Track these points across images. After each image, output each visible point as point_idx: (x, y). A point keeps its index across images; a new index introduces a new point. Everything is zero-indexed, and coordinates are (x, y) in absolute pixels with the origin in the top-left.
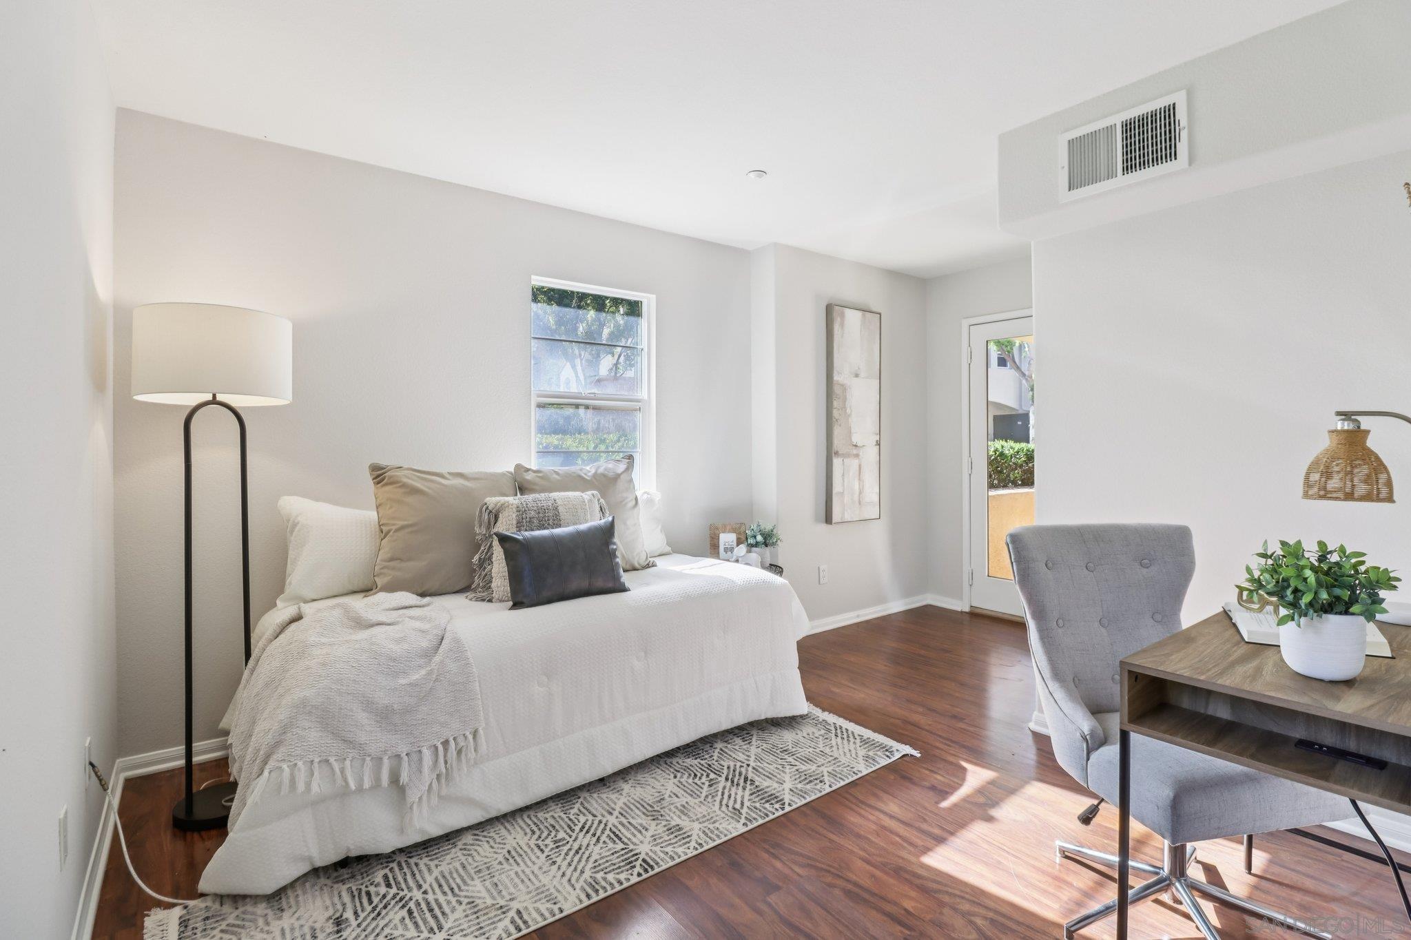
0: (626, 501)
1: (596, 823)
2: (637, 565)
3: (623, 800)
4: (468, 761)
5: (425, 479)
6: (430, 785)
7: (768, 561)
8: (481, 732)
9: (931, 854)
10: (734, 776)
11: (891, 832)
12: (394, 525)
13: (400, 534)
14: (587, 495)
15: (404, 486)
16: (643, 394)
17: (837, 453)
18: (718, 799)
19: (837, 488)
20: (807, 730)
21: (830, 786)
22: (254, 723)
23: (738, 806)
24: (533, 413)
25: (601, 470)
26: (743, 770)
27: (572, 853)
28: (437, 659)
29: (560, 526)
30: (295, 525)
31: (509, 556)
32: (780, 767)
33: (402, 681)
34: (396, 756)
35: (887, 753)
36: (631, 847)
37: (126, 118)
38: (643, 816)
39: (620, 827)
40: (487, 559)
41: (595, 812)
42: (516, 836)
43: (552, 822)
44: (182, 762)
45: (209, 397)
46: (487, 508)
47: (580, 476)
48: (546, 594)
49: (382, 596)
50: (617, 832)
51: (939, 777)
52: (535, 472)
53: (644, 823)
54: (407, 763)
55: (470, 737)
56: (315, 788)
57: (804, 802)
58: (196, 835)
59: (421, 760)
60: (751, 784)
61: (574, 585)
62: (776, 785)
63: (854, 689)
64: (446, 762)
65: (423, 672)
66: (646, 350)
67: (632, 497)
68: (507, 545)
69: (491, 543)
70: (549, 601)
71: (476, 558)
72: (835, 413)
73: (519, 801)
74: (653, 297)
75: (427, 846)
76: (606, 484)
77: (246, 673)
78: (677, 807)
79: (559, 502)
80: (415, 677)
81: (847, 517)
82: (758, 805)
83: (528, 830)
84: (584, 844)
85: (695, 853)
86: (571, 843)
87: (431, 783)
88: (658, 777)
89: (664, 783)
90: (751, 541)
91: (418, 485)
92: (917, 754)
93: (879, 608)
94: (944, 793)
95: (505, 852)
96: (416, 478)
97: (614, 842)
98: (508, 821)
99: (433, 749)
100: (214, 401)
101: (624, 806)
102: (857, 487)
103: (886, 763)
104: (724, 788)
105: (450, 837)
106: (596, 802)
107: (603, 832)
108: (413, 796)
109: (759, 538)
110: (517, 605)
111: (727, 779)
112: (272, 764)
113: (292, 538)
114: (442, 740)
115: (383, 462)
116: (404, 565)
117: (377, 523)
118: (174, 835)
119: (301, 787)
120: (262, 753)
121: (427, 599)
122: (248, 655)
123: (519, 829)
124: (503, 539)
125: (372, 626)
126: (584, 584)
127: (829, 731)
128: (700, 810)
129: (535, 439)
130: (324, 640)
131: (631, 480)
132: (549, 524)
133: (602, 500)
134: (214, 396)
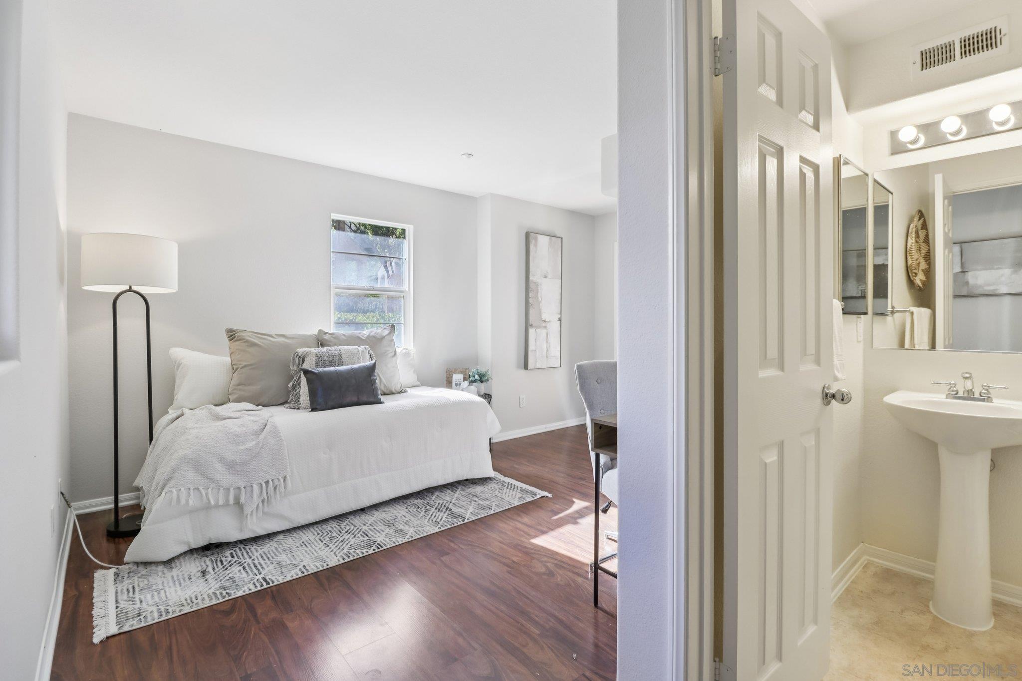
0: (387, 353)
1: (355, 529)
2: (394, 392)
3: (374, 519)
4: (280, 493)
5: (261, 338)
6: (258, 506)
7: (483, 392)
8: (288, 477)
9: (537, 538)
10: (441, 507)
11: (520, 530)
12: (240, 364)
13: (243, 370)
14: (361, 348)
15: (247, 341)
16: (405, 288)
17: (531, 325)
18: (428, 518)
19: (531, 347)
20: (492, 485)
21: (494, 511)
22: (156, 471)
23: (438, 520)
24: (332, 299)
25: (372, 334)
26: (447, 505)
27: (339, 542)
28: (262, 436)
29: (342, 365)
30: (179, 365)
31: (309, 382)
32: (469, 503)
33: (242, 447)
34: (238, 488)
35: (533, 496)
36: (373, 538)
37: (74, 119)
38: (383, 526)
39: (369, 531)
40: (297, 385)
41: (356, 524)
42: (309, 536)
43: (330, 529)
44: (112, 506)
45: (127, 288)
46: (298, 355)
47: (359, 337)
48: (331, 403)
49: (232, 405)
50: (366, 533)
51: (557, 506)
52: (331, 334)
53: (383, 529)
54: (244, 492)
55: (282, 480)
56: (191, 503)
57: (477, 518)
58: (121, 540)
59: (252, 491)
60: (449, 511)
61: (348, 400)
62: (463, 511)
63: (528, 466)
64: (267, 493)
65: (254, 443)
66: (407, 260)
67: (392, 350)
68: (308, 376)
69: (300, 376)
70: (333, 408)
71: (291, 384)
72: (531, 300)
73: (312, 519)
74: (412, 227)
75: (257, 540)
76: (374, 342)
77: (150, 449)
78: (403, 522)
79: (343, 352)
80: (250, 445)
81: (538, 366)
82: (450, 520)
83: (316, 533)
84: (347, 538)
85: (408, 540)
86: (339, 538)
87: (258, 504)
88: (396, 509)
89: (399, 511)
90: (472, 379)
91: (256, 341)
92: (550, 496)
93: (561, 423)
94: (556, 513)
95: (301, 542)
96: (254, 337)
97: (364, 537)
98: (305, 530)
99: (259, 485)
100: (130, 290)
101: (373, 522)
102: (545, 346)
103: (532, 500)
104: (434, 512)
105: (270, 536)
106: (357, 521)
107: (358, 533)
108: (247, 510)
109: (477, 377)
110: (314, 409)
111: (436, 509)
112: (166, 489)
113: (178, 372)
114: (265, 481)
115: (234, 327)
116: (246, 388)
117: (230, 364)
118: (108, 540)
119: (183, 501)
120: (161, 483)
121: (260, 407)
122: (151, 438)
123: (310, 533)
124: (306, 372)
125: (225, 419)
126: (355, 399)
127: (504, 486)
128: (416, 522)
129: (333, 316)
130: (196, 425)
131: (392, 340)
132: (335, 365)
133: (371, 351)
134: (130, 287)
